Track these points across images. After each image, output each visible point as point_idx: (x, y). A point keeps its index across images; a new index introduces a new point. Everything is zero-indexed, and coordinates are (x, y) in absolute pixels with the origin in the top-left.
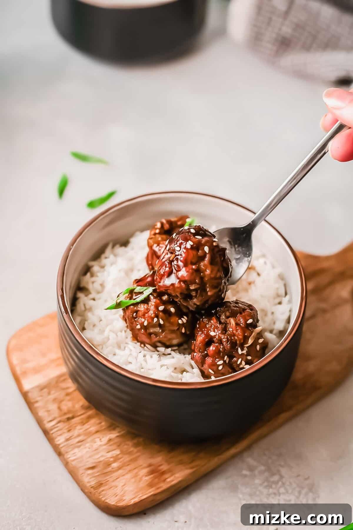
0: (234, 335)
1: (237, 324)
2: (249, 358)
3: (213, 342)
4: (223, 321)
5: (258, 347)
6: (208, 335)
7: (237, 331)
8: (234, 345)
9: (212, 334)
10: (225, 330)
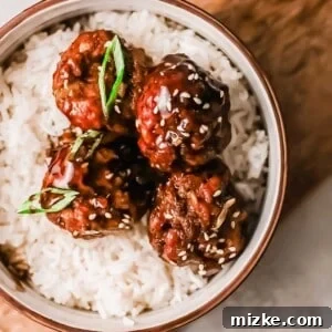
0: (197, 217)
1: (201, 200)
2: (222, 240)
3: (170, 227)
4: (181, 195)
5: (233, 224)
6: (162, 218)
7: (200, 210)
8: (197, 230)
9: (168, 216)
10: (184, 210)
